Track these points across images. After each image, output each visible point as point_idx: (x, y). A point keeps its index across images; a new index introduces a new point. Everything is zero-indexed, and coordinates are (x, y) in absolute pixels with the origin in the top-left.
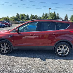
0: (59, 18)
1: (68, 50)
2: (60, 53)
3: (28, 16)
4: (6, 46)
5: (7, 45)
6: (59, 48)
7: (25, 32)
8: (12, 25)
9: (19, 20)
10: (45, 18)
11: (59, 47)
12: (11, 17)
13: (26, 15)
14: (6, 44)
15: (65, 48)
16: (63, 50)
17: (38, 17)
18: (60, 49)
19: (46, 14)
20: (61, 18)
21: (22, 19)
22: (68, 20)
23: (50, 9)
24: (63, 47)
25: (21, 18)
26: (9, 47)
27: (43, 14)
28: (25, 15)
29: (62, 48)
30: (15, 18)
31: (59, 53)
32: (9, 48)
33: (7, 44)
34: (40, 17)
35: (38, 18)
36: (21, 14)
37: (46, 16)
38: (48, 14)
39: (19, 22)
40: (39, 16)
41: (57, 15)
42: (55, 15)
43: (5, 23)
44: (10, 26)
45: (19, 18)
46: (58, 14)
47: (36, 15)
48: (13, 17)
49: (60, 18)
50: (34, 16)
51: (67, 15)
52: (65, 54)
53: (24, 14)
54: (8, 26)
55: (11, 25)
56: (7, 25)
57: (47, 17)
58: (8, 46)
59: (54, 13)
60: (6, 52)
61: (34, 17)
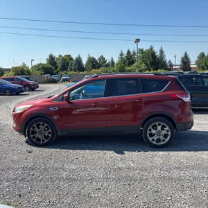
0: (165, 62)
1: (169, 133)
2: (153, 140)
3: (79, 61)
4: (44, 130)
5: (46, 127)
6: (150, 130)
7: (81, 99)
8: (40, 85)
9: (55, 72)
10: (126, 64)
11: (150, 127)
12: (35, 66)
13: (74, 58)
14: (43, 125)
15: (162, 129)
16: (159, 133)
17: (107, 62)
18: (153, 131)
19: (129, 52)
20: (170, 62)
21: (64, 68)
22: (191, 66)
23: (138, 41)
24: (159, 128)
25: (59, 66)
26: (50, 131)
27: (122, 55)
28: (72, 59)
29: (156, 129)
30: (46, 67)
31: (150, 139)
32: (49, 133)
33: (46, 125)
34: (113, 62)
35: (107, 66)
36: (60, 56)
37: (129, 60)
38: (135, 54)
39: (55, 77)
40: (108, 60)
41: (158, 54)
42: (153, 55)
43: (22, 82)
44: (33, 90)
45: (56, 68)
46: (162, 52)
47: (102, 57)
48: (38, 64)
49: (167, 62)
50: (97, 59)
51: (186, 54)
52: (164, 140)
53: (70, 56)
54: (29, 91)
55: (38, 87)
56: (27, 88)
57: (133, 62)
58: (48, 129)
59: (152, 48)
60: (43, 141)
61: (96, 61)
